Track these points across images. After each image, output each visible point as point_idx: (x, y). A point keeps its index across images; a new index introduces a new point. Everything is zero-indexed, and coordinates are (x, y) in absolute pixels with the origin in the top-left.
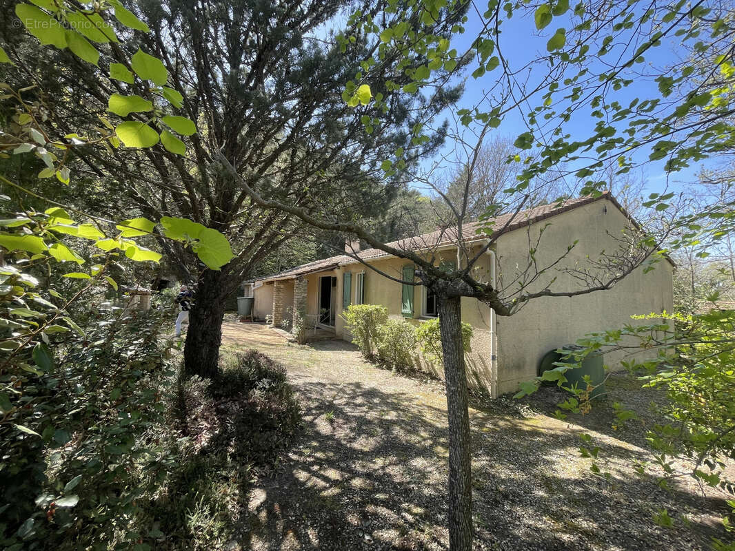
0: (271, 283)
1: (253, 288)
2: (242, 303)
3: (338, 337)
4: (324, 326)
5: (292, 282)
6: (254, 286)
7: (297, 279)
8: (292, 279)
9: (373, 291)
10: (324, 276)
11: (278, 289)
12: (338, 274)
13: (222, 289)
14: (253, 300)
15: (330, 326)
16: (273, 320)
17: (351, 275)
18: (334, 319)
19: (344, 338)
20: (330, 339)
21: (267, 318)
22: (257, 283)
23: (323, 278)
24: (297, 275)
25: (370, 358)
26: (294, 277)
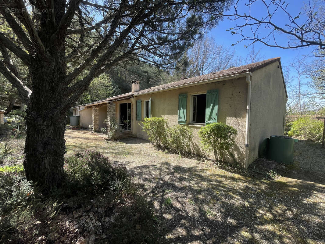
0: (91, 107)
1: (79, 110)
2: (73, 119)
3: (134, 136)
4: (124, 131)
5: (105, 105)
6: (79, 109)
7: (109, 103)
8: (106, 104)
9: (157, 110)
10: (121, 103)
11: (95, 110)
12: (133, 101)
13: (62, 100)
14: (79, 117)
15: (128, 130)
16: (93, 128)
17: (141, 102)
18: (130, 126)
19: (138, 136)
20: (130, 137)
21: (90, 127)
22: (81, 108)
23: (121, 104)
24: (109, 101)
25: (159, 147)
26: (108, 102)
